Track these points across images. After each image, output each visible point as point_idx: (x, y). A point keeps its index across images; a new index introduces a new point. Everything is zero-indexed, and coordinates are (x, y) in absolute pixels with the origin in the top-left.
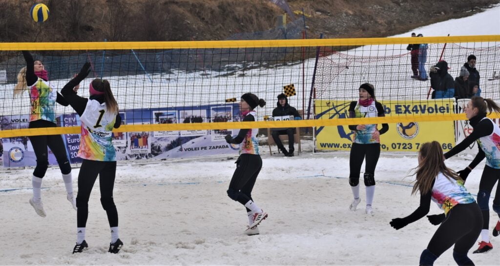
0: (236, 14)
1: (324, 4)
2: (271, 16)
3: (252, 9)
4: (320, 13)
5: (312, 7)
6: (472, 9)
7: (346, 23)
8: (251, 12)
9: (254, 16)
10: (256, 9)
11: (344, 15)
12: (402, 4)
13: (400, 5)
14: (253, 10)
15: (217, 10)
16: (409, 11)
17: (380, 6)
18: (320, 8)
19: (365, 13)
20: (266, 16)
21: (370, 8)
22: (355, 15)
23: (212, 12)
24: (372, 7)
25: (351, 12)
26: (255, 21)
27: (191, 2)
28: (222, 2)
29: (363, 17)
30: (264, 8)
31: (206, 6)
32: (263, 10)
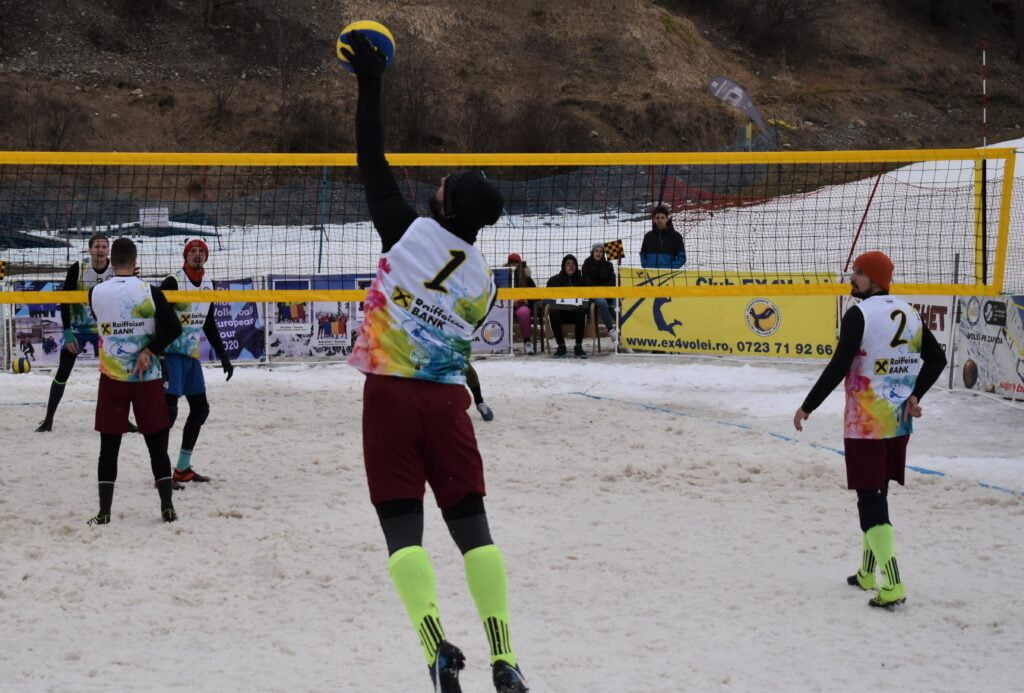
0: (675, 121)
1: (819, 108)
2: (730, 126)
3: (701, 115)
4: (811, 124)
5: (799, 113)
7: (852, 140)
8: (698, 119)
9: (703, 128)
10: (707, 115)
11: (851, 126)
12: (950, 111)
13: (946, 113)
14: (703, 117)
15: (644, 115)
16: (960, 122)
17: (914, 114)
18: (813, 114)
19: (887, 124)
20: (723, 127)
21: (896, 116)
22: (869, 127)
23: (636, 118)
24: (900, 115)
25: (862, 123)
26: (704, 133)
27: (603, 103)
28: (653, 104)
29: (882, 130)
30: (721, 114)
31: (628, 108)
32: (719, 118)
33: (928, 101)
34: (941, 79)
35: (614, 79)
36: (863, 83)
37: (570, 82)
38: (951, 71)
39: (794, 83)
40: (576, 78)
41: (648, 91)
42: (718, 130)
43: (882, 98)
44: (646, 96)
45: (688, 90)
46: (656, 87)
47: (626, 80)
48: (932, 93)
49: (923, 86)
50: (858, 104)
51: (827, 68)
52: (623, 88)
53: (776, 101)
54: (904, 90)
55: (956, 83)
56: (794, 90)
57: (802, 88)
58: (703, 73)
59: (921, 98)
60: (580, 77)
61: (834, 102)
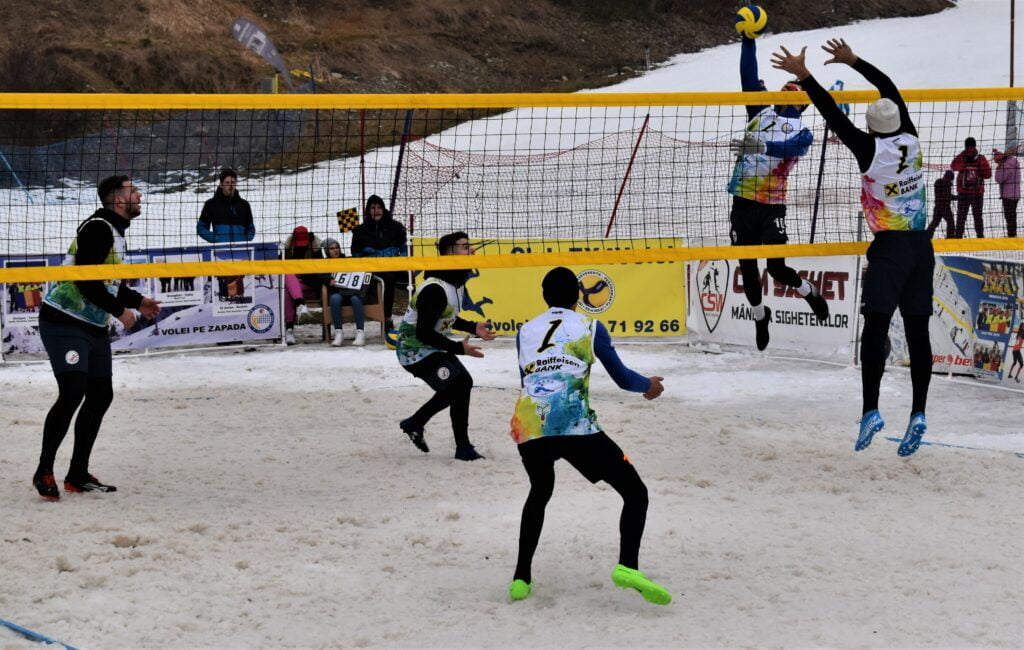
0: (182, 74)
1: (346, 58)
2: (248, 78)
3: (211, 65)
4: (339, 76)
5: (324, 62)
6: (619, 72)
8: (209, 71)
10: (220, 66)
11: (384, 79)
12: (489, 60)
13: (486, 62)
14: (215, 68)
15: (145, 66)
16: (503, 73)
17: (450, 63)
18: (340, 65)
19: (424, 76)
20: (239, 79)
21: (432, 66)
22: (404, 80)
23: (137, 70)
25: (396, 74)
27: (96, 51)
28: (155, 52)
29: (419, 82)
30: (235, 64)
31: (126, 58)
32: (235, 69)
33: (464, 48)
34: (473, 23)
35: (99, 22)
36: (386, 28)
37: (48, 26)
38: (483, 13)
39: (307, 27)
40: (53, 22)
41: (144, 36)
42: (234, 83)
43: (413, 45)
44: (146, 43)
45: (189, 35)
46: (151, 32)
47: (114, 24)
48: (465, 39)
49: (454, 31)
50: (387, 51)
51: (344, 10)
52: (111, 34)
53: (294, 49)
54: (435, 35)
55: (491, 28)
56: (311, 35)
57: (320, 33)
58: (203, 16)
59: (455, 44)
60: (58, 19)
61: (360, 49)
